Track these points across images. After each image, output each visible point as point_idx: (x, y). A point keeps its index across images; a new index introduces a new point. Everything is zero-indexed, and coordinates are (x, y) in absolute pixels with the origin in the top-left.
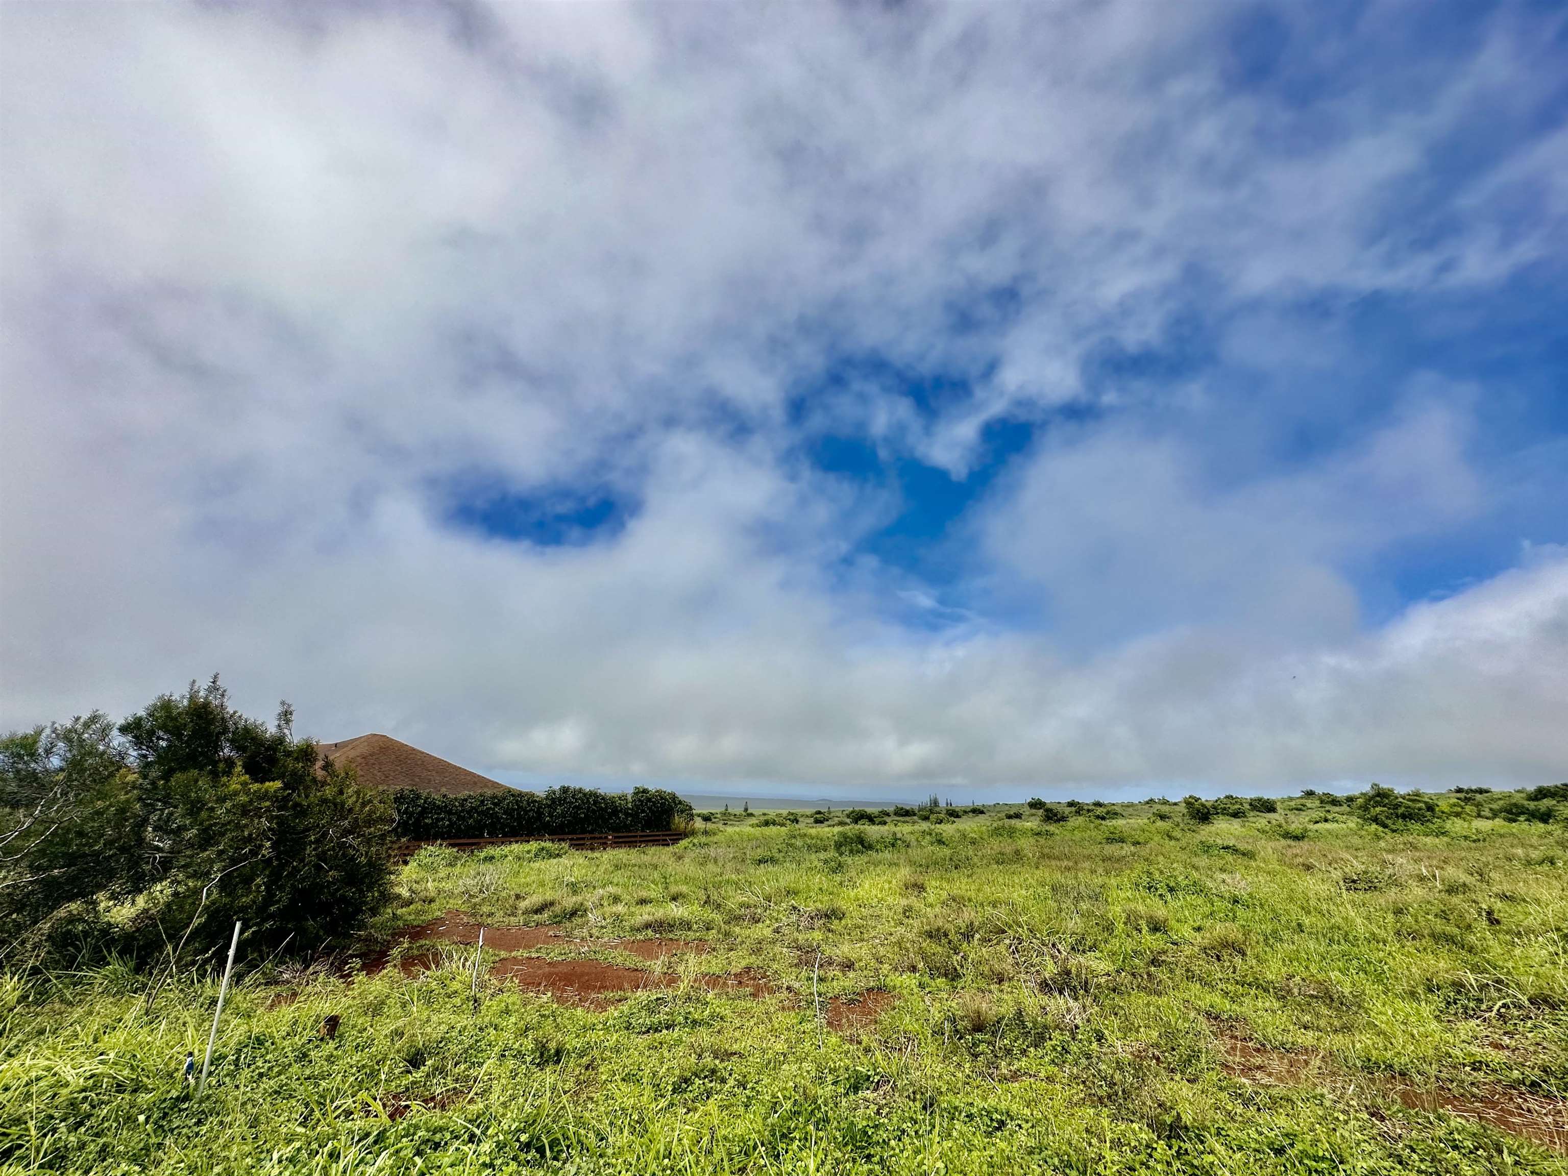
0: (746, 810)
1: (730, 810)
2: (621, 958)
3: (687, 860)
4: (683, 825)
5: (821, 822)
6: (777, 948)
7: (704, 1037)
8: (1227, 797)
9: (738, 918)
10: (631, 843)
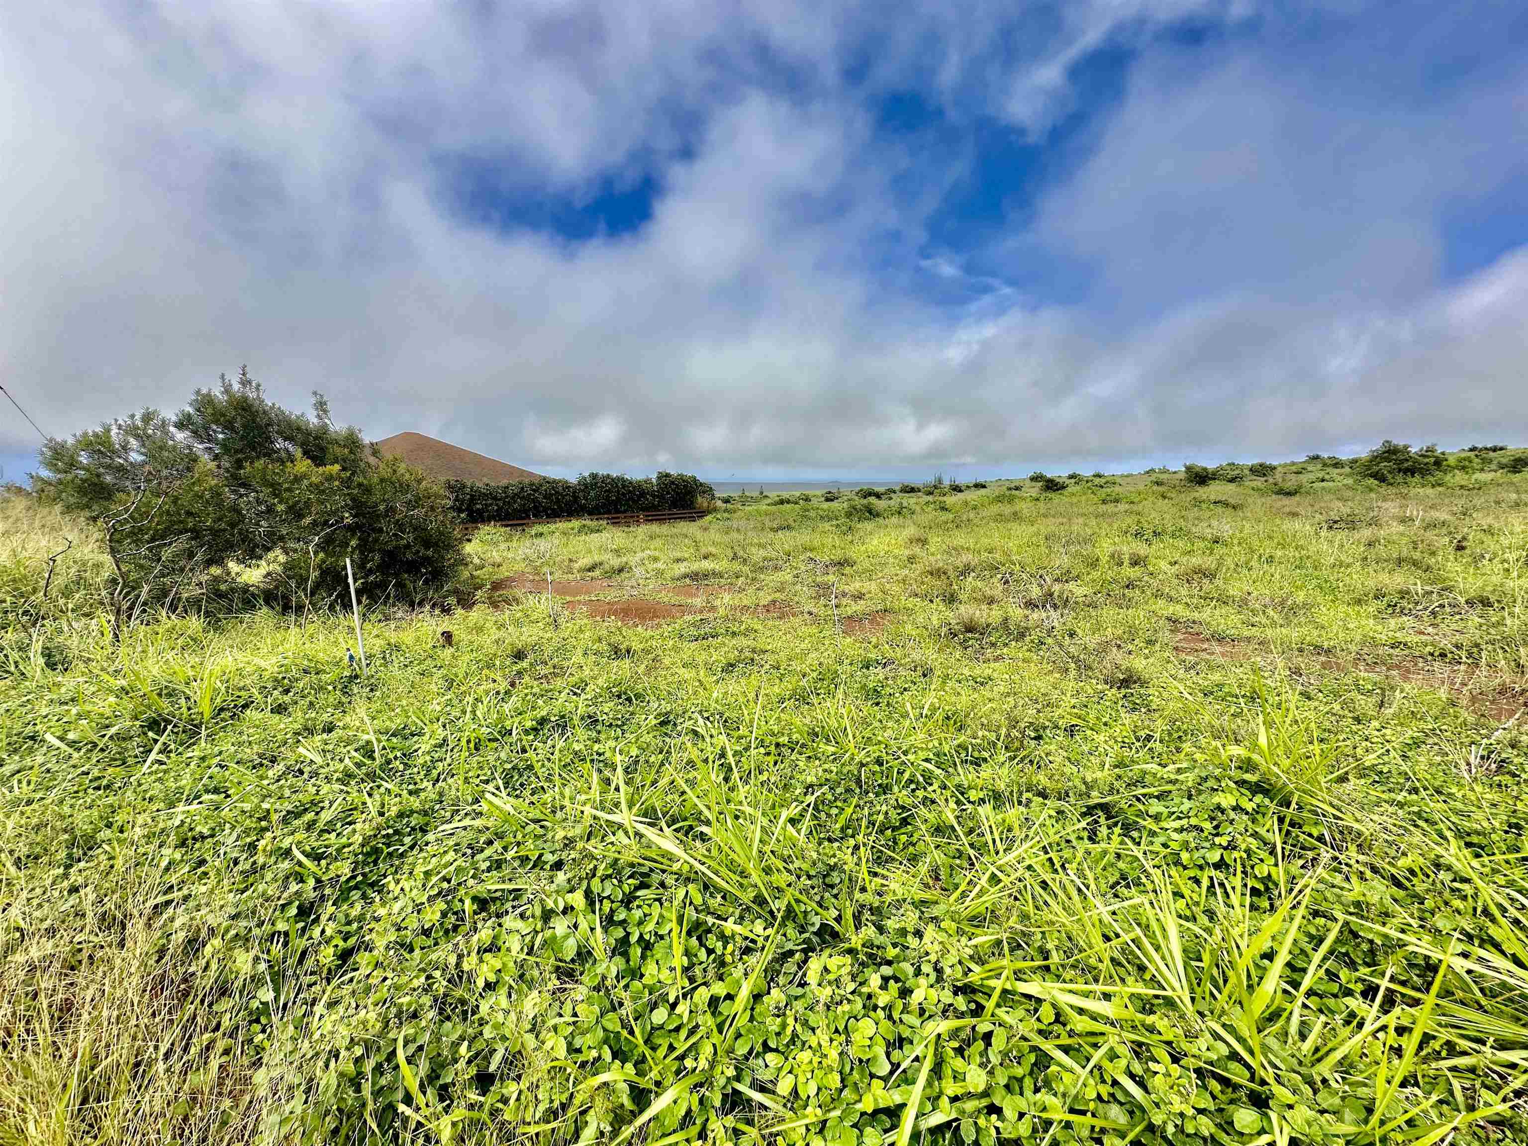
0: (762, 493)
1: (747, 494)
2: (665, 597)
3: (712, 531)
4: (705, 504)
5: (832, 500)
6: (798, 587)
7: (743, 642)
8: (1229, 464)
9: (762, 569)
10: (661, 520)
